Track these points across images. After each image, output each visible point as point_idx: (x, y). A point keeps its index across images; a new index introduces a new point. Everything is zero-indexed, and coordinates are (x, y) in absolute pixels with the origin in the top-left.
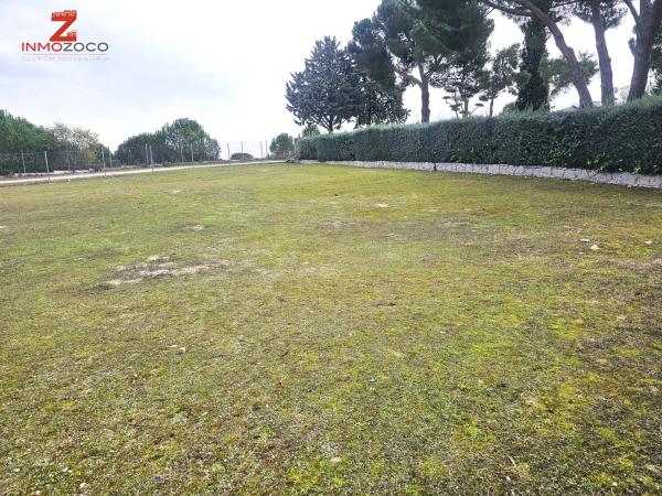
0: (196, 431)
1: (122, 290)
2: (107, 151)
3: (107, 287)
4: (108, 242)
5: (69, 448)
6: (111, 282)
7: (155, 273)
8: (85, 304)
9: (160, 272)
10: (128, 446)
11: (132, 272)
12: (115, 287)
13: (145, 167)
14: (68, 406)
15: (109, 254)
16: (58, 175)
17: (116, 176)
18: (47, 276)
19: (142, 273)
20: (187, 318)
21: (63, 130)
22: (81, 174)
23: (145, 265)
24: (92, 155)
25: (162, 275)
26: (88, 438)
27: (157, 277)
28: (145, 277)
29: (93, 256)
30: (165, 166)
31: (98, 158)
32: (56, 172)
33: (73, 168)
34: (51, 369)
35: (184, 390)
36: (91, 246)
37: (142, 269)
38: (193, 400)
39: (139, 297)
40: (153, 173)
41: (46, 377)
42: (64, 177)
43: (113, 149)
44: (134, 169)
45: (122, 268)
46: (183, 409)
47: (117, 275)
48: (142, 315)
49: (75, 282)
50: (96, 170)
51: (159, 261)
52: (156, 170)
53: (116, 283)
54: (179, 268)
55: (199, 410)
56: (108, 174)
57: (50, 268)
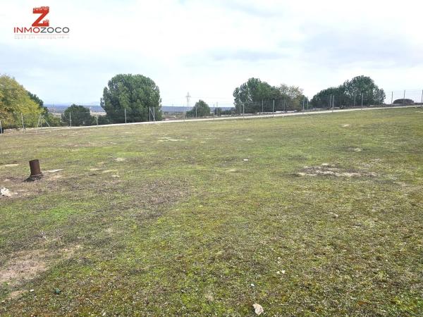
0: (337, 257)
1: (305, 178)
2: (306, 99)
3: (298, 176)
4: (300, 152)
5: (274, 242)
6: (300, 173)
7: (325, 173)
8: (286, 182)
9: (328, 172)
10: (301, 251)
11: (313, 170)
12: (301, 176)
13: (328, 109)
14: (275, 224)
15: (300, 159)
16: (278, 114)
17: (309, 115)
18: (269, 165)
19: (317, 171)
20: (341, 201)
21: (284, 88)
22: (290, 113)
23: (320, 168)
24: (297, 102)
25: (329, 175)
26: (284, 240)
27: (325, 175)
28: (319, 174)
29: (292, 158)
30: (341, 109)
31: (301, 104)
32: (277, 112)
33: (286, 110)
34: (269, 207)
35: (334, 236)
36: (291, 153)
37: (318, 169)
38: (339, 242)
39: (314, 183)
40: (333, 113)
41: (266, 210)
42: (281, 115)
43: (310, 98)
44: (321, 110)
45: (306, 167)
46: (332, 244)
47: (304, 170)
48: (315, 194)
49: (281, 170)
50: (299, 111)
51: (328, 167)
52: (335, 111)
53: (302, 174)
54: (340, 172)
55: (342, 248)
56: (305, 113)
57: (270, 162)
